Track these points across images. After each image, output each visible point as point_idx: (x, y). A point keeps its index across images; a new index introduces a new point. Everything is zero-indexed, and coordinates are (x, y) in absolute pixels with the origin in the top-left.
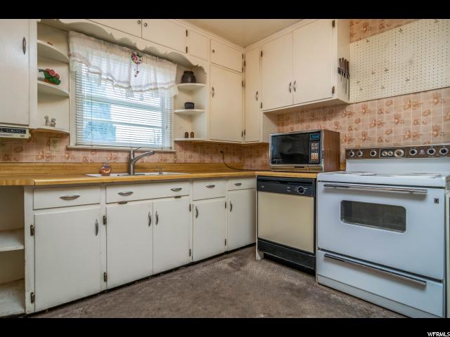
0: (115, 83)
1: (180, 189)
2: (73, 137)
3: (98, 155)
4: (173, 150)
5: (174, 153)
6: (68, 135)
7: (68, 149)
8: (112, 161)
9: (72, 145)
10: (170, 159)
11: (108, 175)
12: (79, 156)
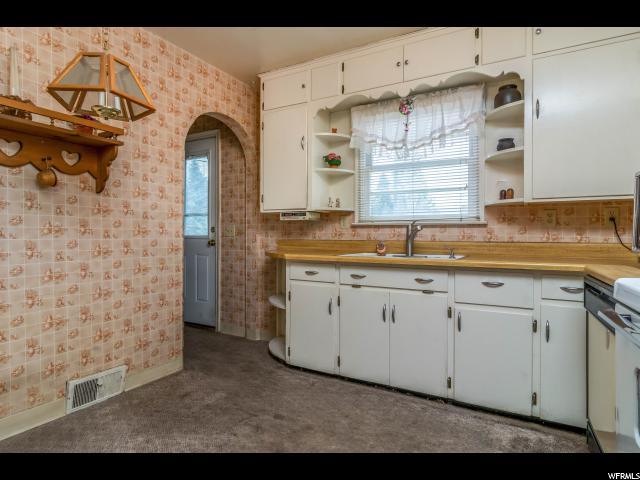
0: (391, 146)
1: (431, 281)
2: (357, 214)
3: (381, 231)
4: (482, 221)
5: (485, 226)
6: (353, 212)
7: (354, 227)
8: (395, 239)
9: (356, 223)
10: (478, 235)
11: (384, 254)
12: (364, 233)
